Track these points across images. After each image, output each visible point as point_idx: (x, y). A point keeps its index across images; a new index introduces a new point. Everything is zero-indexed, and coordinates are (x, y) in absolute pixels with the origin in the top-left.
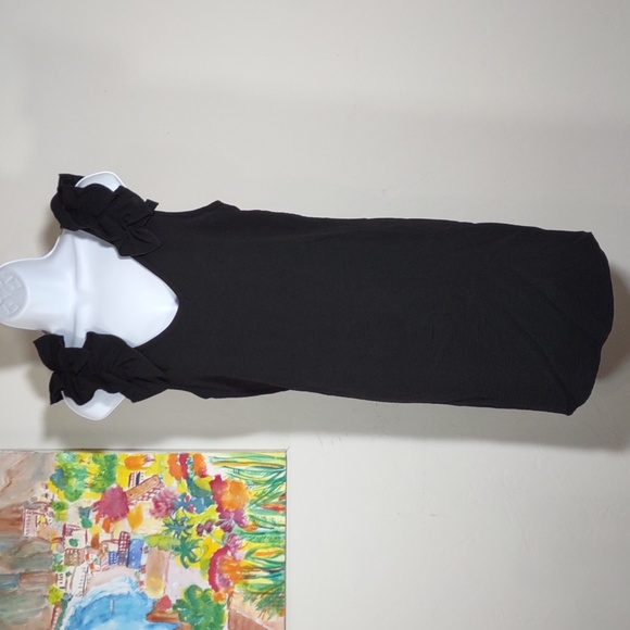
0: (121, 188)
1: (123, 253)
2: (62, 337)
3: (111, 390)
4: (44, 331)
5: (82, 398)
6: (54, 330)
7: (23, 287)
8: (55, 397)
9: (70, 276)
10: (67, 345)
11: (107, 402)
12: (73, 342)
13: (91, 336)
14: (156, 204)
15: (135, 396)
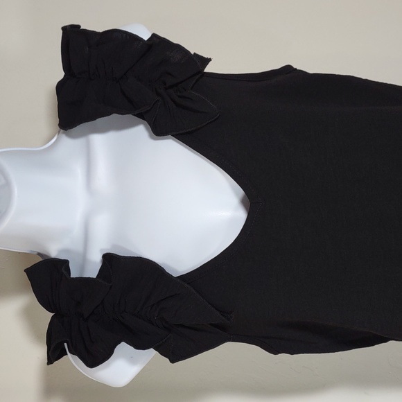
0: (154, 36)
1: (159, 130)
2: (66, 263)
3: (140, 345)
4: (39, 254)
5: (96, 357)
6: (54, 252)
7: (8, 184)
8: (54, 354)
9: (79, 170)
10: (74, 274)
11: (132, 361)
12: (82, 268)
13: (109, 259)
14: (207, 61)
15: (175, 354)
